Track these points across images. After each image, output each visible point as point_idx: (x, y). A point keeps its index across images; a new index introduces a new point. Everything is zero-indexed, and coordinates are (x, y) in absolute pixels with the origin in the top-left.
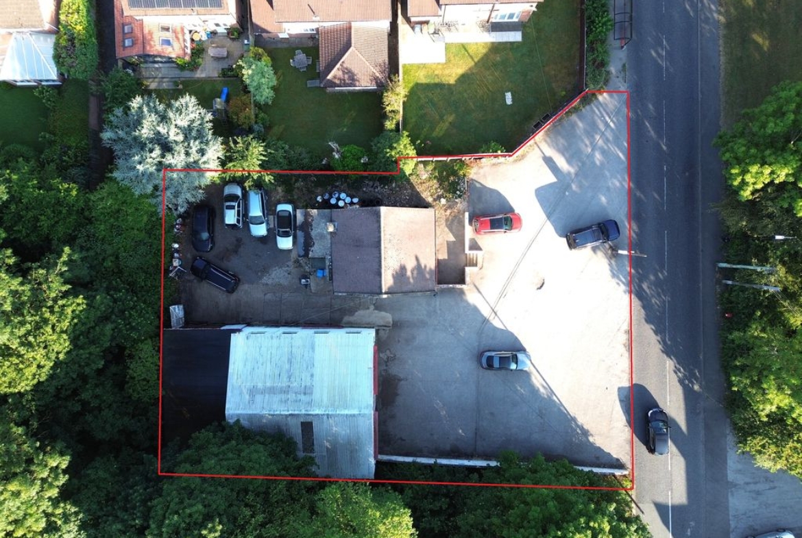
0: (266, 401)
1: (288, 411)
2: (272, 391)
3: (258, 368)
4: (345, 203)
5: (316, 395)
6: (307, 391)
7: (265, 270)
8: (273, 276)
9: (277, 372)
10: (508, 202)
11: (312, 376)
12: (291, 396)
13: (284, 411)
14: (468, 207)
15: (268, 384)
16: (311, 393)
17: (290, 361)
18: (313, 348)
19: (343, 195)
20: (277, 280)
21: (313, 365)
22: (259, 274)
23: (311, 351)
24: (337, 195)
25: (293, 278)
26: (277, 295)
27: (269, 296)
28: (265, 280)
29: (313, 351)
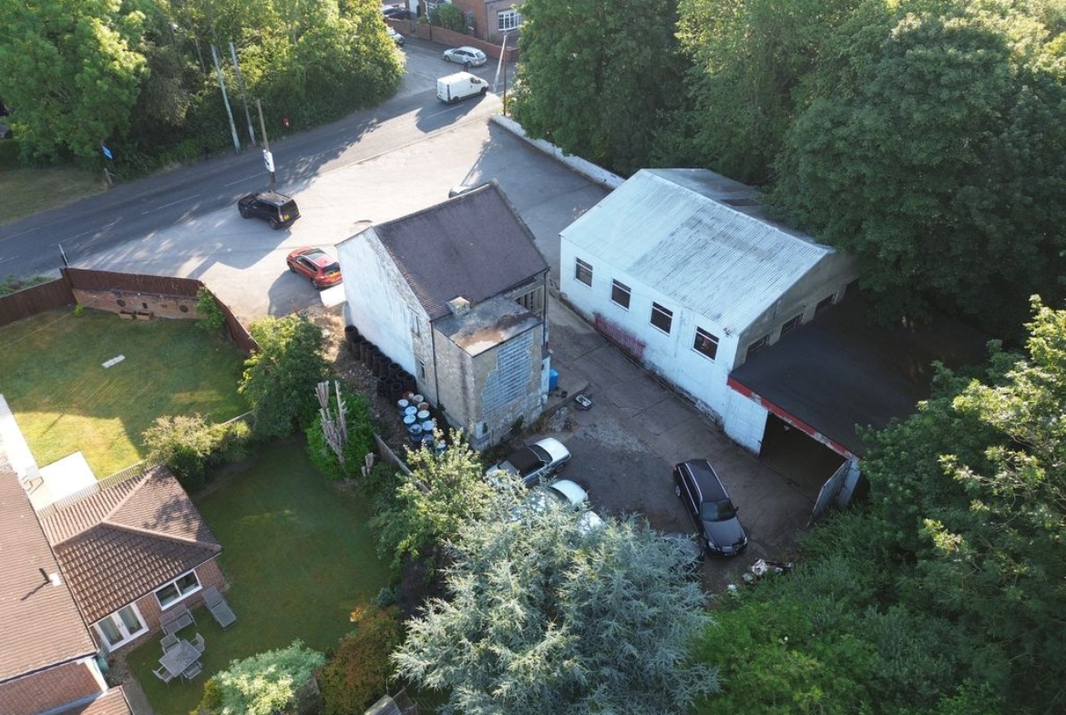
0: (758, 239)
1: (737, 215)
2: (740, 245)
3: (736, 277)
4: (418, 411)
5: (687, 214)
6: (694, 223)
7: (623, 456)
8: (619, 441)
9: (714, 260)
10: (278, 279)
11: (673, 234)
12: (719, 228)
13: (743, 217)
14: (312, 304)
15: (739, 254)
16: (693, 218)
17: (686, 261)
18: (644, 259)
19: (408, 420)
20: (620, 433)
21: (661, 243)
22: (637, 460)
23: (649, 258)
24: (415, 427)
25: (595, 418)
26: (640, 421)
27: (654, 429)
28: (636, 447)
29: (646, 256)
